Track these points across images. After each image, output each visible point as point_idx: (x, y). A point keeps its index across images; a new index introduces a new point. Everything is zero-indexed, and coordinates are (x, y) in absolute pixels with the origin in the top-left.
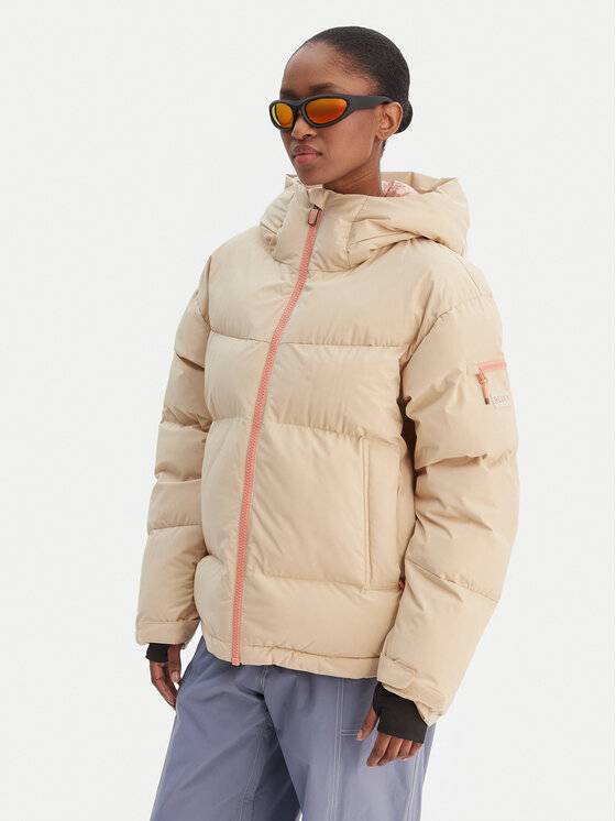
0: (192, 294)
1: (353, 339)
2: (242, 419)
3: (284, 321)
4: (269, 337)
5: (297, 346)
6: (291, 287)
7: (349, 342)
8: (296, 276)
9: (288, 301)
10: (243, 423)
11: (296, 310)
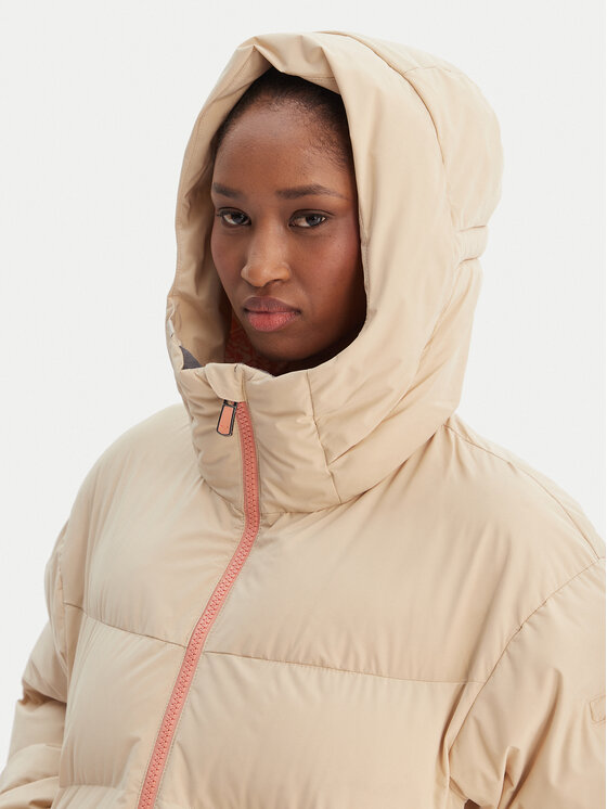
0: (57, 535)
1: (345, 659)
2: (121, 793)
3: (214, 606)
4: (184, 636)
5: (237, 661)
6: (233, 541)
7: (338, 662)
8: (241, 523)
9: (224, 567)
10: (122, 801)
11: (240, 585)
